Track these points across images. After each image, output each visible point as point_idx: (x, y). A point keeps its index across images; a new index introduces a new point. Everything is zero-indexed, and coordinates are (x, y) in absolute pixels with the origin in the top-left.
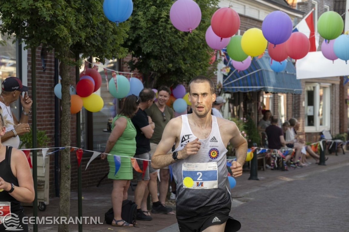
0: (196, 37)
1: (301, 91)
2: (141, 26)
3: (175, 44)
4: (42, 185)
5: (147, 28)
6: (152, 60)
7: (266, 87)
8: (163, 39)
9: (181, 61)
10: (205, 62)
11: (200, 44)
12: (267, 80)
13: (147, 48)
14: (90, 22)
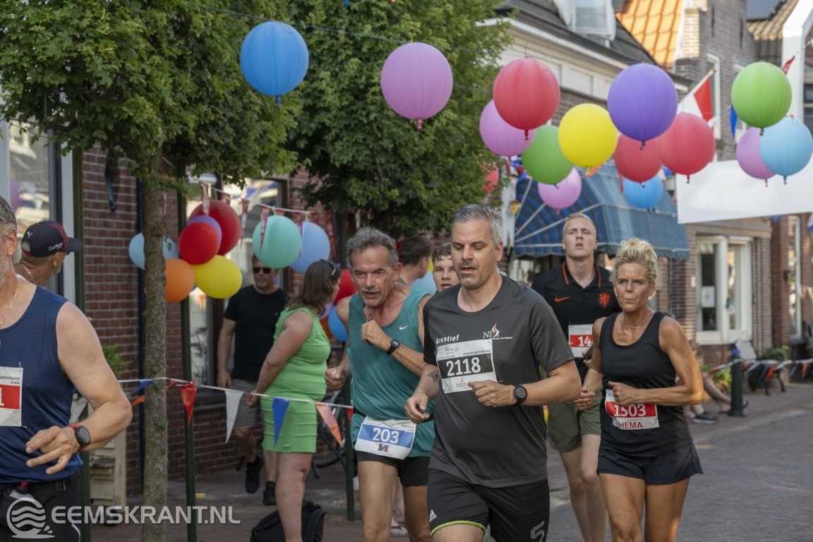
0: (451, 127)
1: (688, 254)
2: (327, 103)
3: (404, 144)
4: (108, 468)
5: (341, 109)
6: (353, 180)
7: (611, 243)
8: (376, 132)
9: (419, 182)
10: (473, 186)
11: (463, 145)
12: (612, 228)
13: (341, 155)
14: (208, 91)
